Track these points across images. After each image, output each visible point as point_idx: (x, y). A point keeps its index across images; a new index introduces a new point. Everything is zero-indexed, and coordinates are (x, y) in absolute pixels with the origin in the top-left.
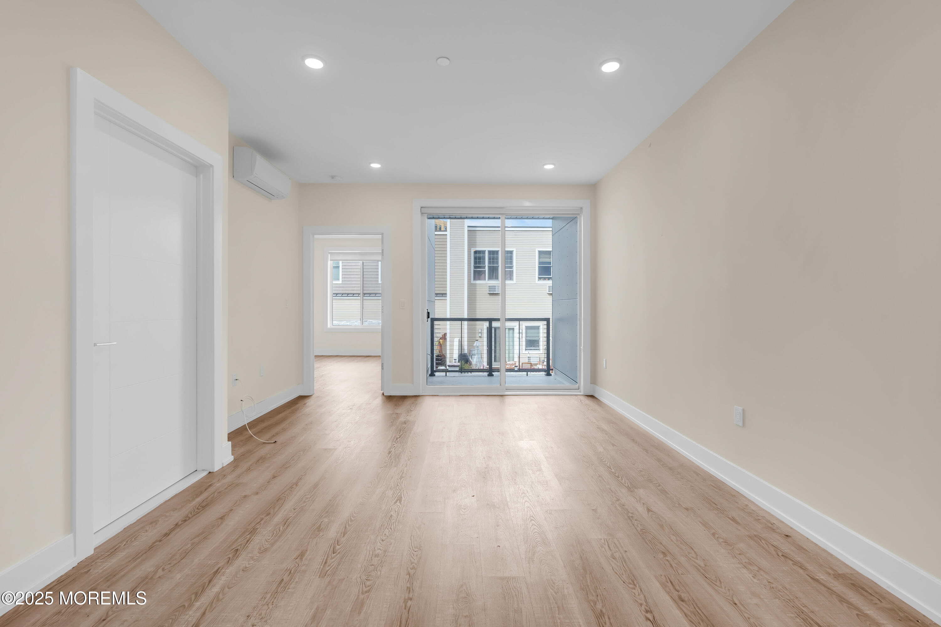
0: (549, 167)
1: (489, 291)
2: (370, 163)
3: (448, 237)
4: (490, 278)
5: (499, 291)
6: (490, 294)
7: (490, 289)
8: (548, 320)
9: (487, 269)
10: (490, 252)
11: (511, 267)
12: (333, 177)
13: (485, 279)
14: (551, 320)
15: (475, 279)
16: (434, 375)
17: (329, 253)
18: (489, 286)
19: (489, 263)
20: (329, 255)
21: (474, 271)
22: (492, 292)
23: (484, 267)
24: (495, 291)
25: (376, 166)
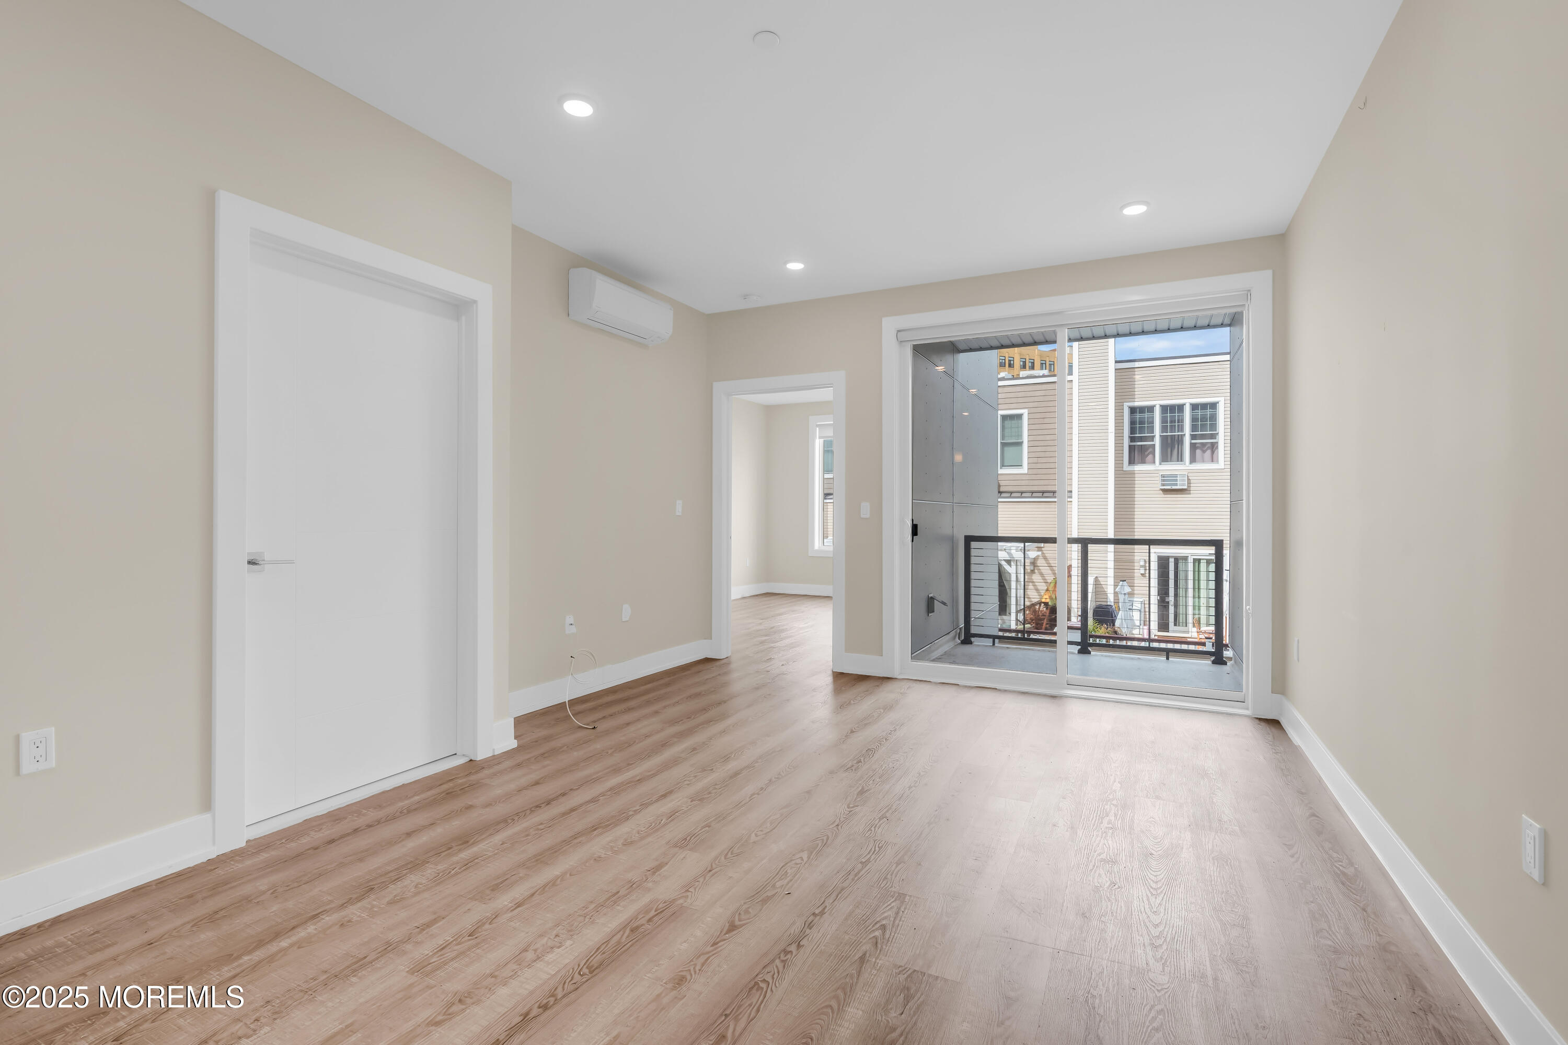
0: (1134, 210)
1: (1163, 485)
2: (786, 263)
3: (1075, 385)
4: (1165, 459)
5: (1183, 485)
6: (1165, 491)
7: (1164, 480)
8: (1218, 544)
9: (1157, 442)
10: (1164, 408)
11: (1213, 436)
12: (745, 297)
13: (1154, 462)
14: (1226, 545)
15: (1131, 462)
16: (971, 643)
17: (817, 426)
18: (1163, 476)
19: (1164, 429)
20: (818, 429)
21: (1130, 446)
22: (1169, 487)
23: (1152, 439)
24: (1176, 485)
25: (795, 266)
